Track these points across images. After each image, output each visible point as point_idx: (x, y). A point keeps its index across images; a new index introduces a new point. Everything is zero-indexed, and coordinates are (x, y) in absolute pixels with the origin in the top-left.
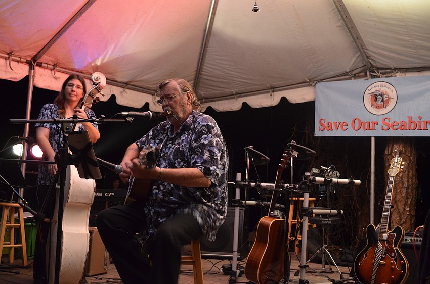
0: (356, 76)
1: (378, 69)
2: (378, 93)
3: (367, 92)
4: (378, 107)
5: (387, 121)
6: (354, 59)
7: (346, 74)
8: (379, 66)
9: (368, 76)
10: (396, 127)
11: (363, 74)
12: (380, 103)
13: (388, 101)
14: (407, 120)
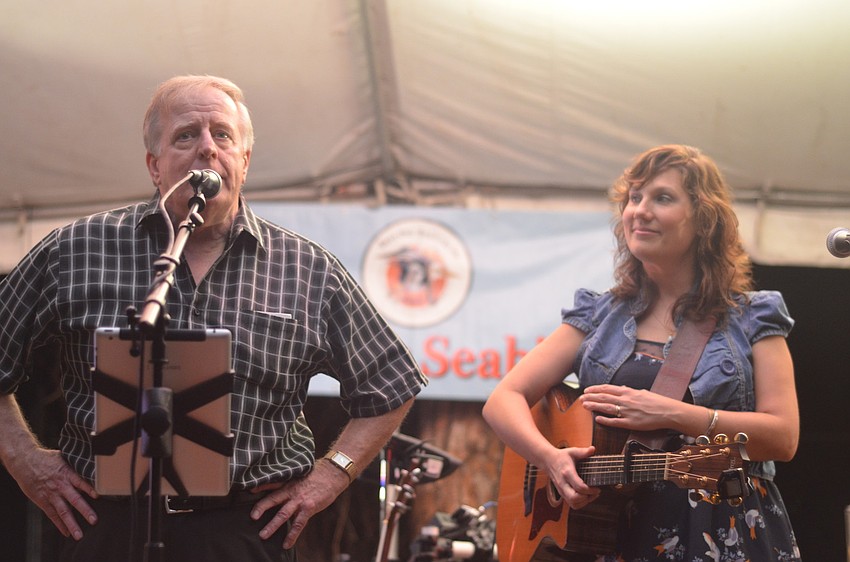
0: (338, 193)
1: (412, 177)
2: (410, 256)
3: (376, 250)
4: (410, 301)
5: (438, 348)
6: (348, 139)
7: (304, 183)
8: (418, 167)
9: (381, 196)
10: (467, 368)
11: (359, 188)
12: (415, 288)
13: (441, 284)
14: (502, 348)
